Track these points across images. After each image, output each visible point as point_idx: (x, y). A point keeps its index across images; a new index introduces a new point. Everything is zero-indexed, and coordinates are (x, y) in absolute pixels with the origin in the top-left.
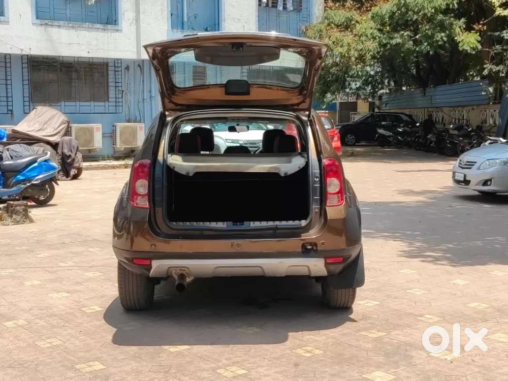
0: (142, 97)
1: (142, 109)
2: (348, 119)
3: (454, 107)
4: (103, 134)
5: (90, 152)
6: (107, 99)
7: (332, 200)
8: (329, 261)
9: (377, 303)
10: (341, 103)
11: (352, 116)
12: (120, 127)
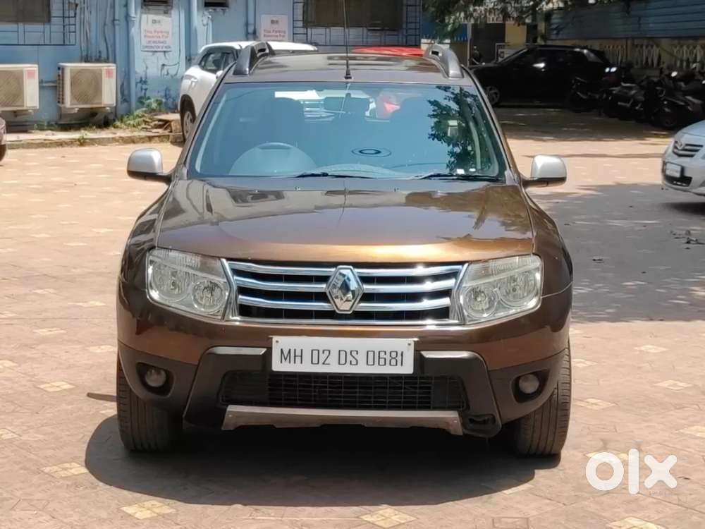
0: (112, 16)
1: (112, 39)
3: (679, 38)
5: (16, 116)
6: (47, 18)
10: (475, 26)
11: (500, 50)
12: (71, 70)
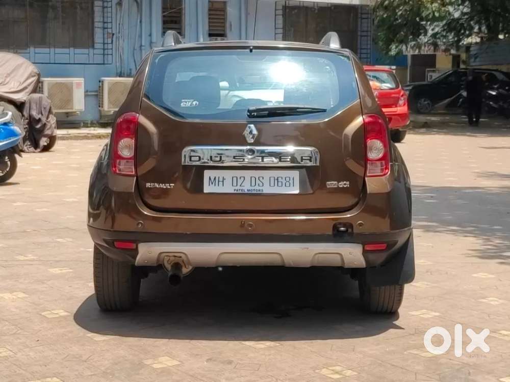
0: (140, 43)
2: (423, 77)
4: (86, 91)
5: (68, 117)
7: (374, 170)
8: (368, 248)
9: (437, 314)
10: (413, 56)
11: (430, 74)
12: (109, 83)
